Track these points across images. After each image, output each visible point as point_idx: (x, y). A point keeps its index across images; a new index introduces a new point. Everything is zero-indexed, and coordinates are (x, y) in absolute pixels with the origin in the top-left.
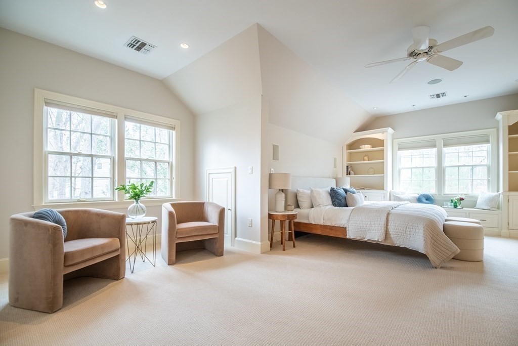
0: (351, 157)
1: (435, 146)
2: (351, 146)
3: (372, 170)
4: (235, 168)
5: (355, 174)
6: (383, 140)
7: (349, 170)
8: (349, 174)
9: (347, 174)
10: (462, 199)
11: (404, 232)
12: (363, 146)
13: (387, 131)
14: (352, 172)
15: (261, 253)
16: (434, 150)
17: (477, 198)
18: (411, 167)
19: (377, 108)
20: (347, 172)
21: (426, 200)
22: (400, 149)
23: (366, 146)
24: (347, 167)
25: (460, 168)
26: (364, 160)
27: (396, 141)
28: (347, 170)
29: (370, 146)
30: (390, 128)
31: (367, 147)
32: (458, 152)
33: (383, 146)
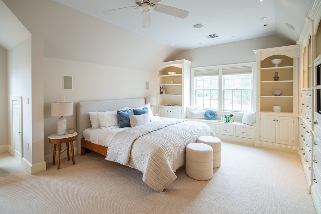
0: (164, 80)
1: (217, 74)
2: (165, 72)
3: (176, 91)
4: (22, 98)
5: (166, 94)
6: (181, 69)
7: (162, 90)
8: (162, 94)
9: (160, 94)
10: (232, 116)
11: (140, 158)
12: (169, 72)
13: (183, 62)
14: (164, 92)
15: (32, 174)
16: (217, 77)
17: (243, 114)
18: (203, 89)
19: (174, 44)
20: (160, 92)
21: (210, 115)
22: (195, 75)
23: (171, 72)
24: (160, 88)
25: (234, 90)
26: (171, 83)
27: (193, 69)
28: (160, 91)
29: (174, 73)
30: (185, 60)
31: (172, 74)
32: (233, 79)
33: (181, 74)
